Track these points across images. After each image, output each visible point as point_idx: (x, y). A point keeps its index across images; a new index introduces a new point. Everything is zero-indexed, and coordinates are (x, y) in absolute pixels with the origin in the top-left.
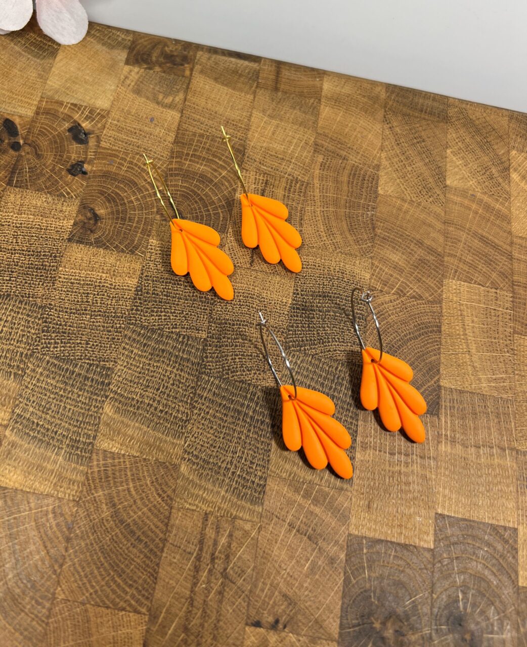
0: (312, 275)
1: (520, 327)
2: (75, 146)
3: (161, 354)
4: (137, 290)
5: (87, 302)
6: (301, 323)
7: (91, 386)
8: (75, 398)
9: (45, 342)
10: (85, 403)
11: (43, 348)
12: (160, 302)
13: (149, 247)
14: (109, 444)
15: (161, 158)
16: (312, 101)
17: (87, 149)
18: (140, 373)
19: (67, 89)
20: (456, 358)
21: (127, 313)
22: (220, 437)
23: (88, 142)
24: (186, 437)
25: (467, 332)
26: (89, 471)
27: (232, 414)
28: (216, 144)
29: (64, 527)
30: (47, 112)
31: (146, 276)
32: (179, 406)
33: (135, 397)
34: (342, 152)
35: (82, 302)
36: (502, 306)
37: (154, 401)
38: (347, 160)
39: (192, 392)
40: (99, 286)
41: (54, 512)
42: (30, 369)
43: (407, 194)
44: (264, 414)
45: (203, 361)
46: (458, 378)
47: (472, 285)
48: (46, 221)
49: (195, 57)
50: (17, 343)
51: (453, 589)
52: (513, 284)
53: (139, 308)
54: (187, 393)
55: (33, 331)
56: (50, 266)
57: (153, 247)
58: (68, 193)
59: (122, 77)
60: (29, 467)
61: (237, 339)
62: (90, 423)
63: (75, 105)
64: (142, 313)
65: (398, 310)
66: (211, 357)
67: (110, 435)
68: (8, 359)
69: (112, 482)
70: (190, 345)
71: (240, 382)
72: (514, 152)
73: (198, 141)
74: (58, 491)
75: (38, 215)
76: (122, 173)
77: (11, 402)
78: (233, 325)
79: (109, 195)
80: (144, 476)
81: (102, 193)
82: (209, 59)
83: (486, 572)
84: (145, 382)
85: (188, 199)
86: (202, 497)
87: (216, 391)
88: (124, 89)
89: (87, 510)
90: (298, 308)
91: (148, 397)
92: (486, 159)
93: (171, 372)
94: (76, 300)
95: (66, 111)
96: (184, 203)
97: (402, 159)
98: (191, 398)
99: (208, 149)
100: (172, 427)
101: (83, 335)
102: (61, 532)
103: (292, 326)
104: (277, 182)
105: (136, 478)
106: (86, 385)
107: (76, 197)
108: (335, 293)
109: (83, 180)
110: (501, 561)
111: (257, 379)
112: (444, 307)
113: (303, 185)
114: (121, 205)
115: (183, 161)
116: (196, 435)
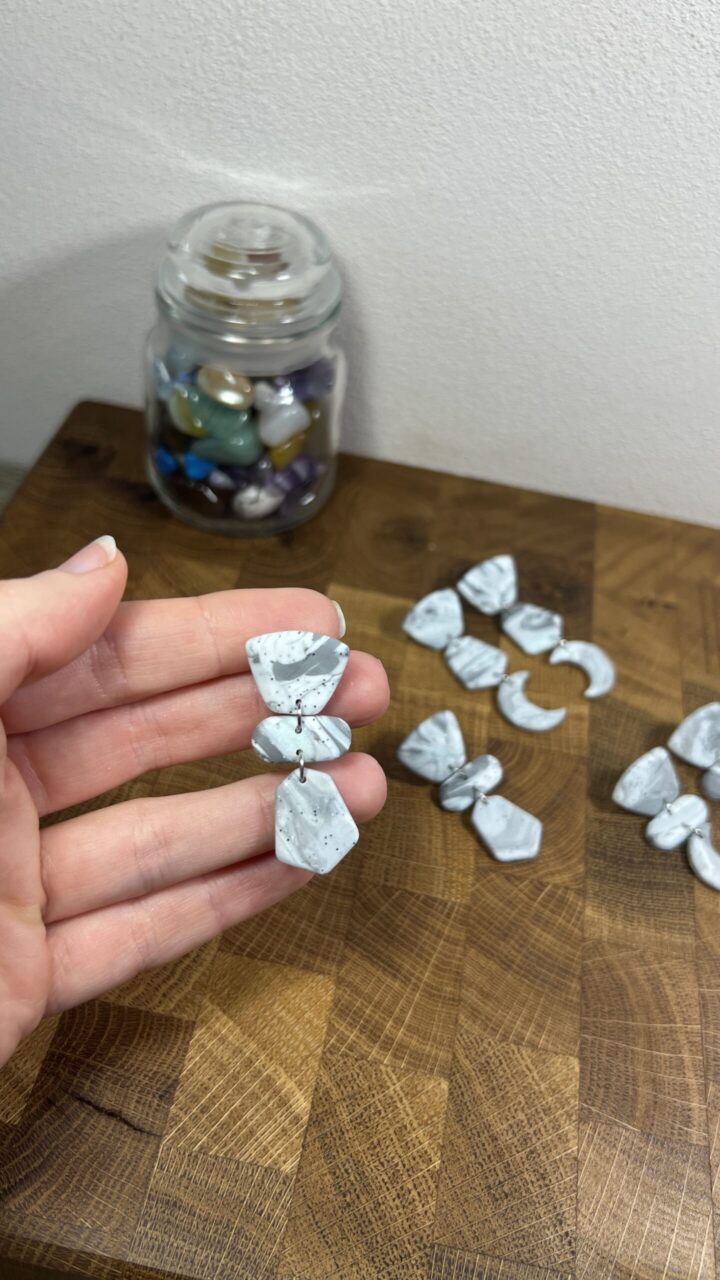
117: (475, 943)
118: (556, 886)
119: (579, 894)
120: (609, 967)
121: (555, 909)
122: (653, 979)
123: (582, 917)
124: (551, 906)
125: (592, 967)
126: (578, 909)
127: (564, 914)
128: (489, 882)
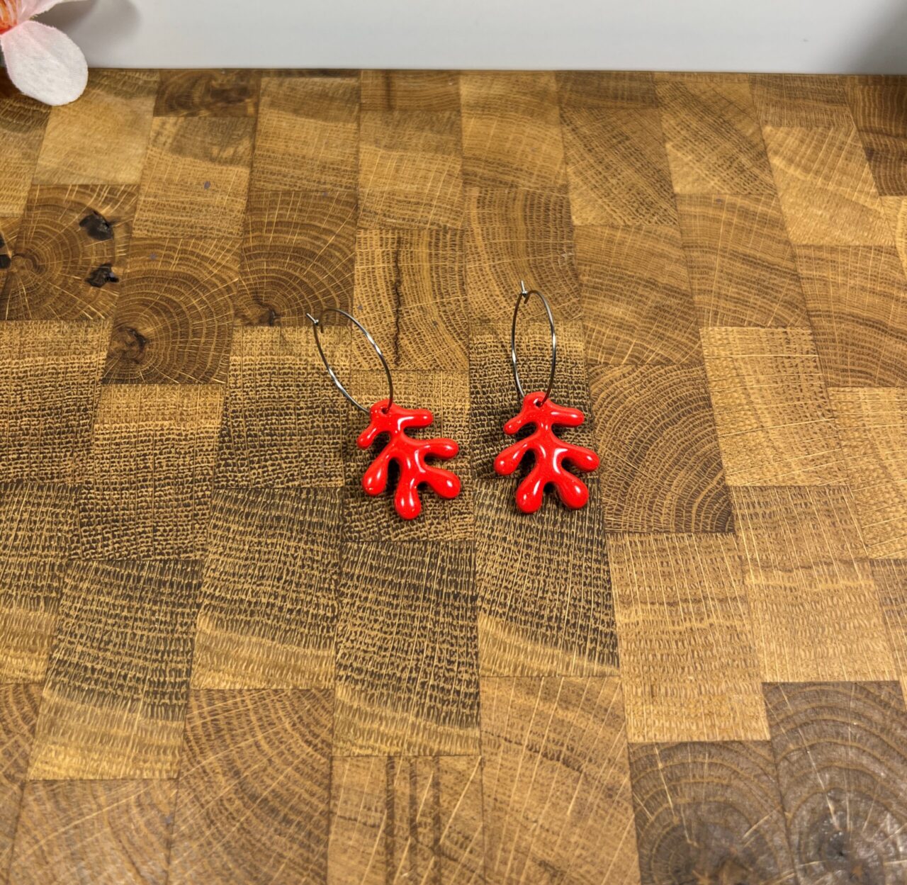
1: (834, 376)
2: (94, 244)
3: (275, 524)
4: (222, 436)
5: (145, 467)
7: (171, 594)
8: (148, 616)
9: (88, 542)
10: (166, 622)
11: (85, 550)
12: (263, 446)
13: (231, 367)
14: (213, 678)
15: (229, 236)
16: (447, 114)
17: (113, 245)
18: (246, 559)
19: (71, 165)
20: (743, 440)
21: (211, 472)
22: (391, 633)
23: (113, 235)
24: (337, 644)
25: (752, 398)
26: (188, 727)
27: (406, 593)
28: (311, 201)
29: (158, 825)
30: (44, 204)
31: (234, 412)
32: (317, 597)
33: (244, 597)
34: (506, 177)
35: (138, 469)
36: (798, 350)
37: (276, 598)
38: (517, 187)
39: (335, 573)
40: (161, 440)
41: (139, 804)
42: (69, 587)
43: (618, 219)
44: (457, 583)
45: (345, 522)
46: (753, 470)
47: (745, 329)
48: (64, 360)
49: (259, 86)
50: (43, 551)
51: (818, 797)
52: (809, 315)
53: (230, 461)
54: (328, 575)
55: (66, 528)
56: (79, 425)
57: (238, 367)
58: (93, 314)
59: (152, 134)
60: (88, 740)
62: (178, 651)
63: (86, 187)
64: (235, 468)
65: (637, 386)
66: (356, 513)
67: (213, 663)
68: (32, 578)
69: (227, 737)
70: (320, 501)
71: (410, 542)
72: (768, 129)
73: (282, 202)
74: (141, 770)
75: (50, 354)
76: (172, 268)
77: (46, 643)
79: (157, 304)
80: (279, 718)
81: (145, 304)
82: (281, 85)
83: (865, 760)
84: (256, 572)
85: (281, 286)
86: (379, 732)
87: (374, 563)
88: (159, 151)
89: (194, 790)
90: (481, 414)
91: (264, 593)
92: (728, 145)
93: (296, 548)
94: (127, 468)
95: (73, 198)
96: (275, 294)
97: (600, 169)
98: (336, 581)
99: (301, 211)
100: (312, 632)
101: (146, 518)
102: (155, 833)
103: (478, 442)
104: (415, 238)
105: (266, 724)
106: (162, 594)
107: (106, 317)
108: (536, 381)
109: (112, 290)
110: (884, 738)
111: (435, 532)
112: (708, 368)
113: (455, 235)
114: (177, 315)
115: (264, 234)
116: (352, 637)
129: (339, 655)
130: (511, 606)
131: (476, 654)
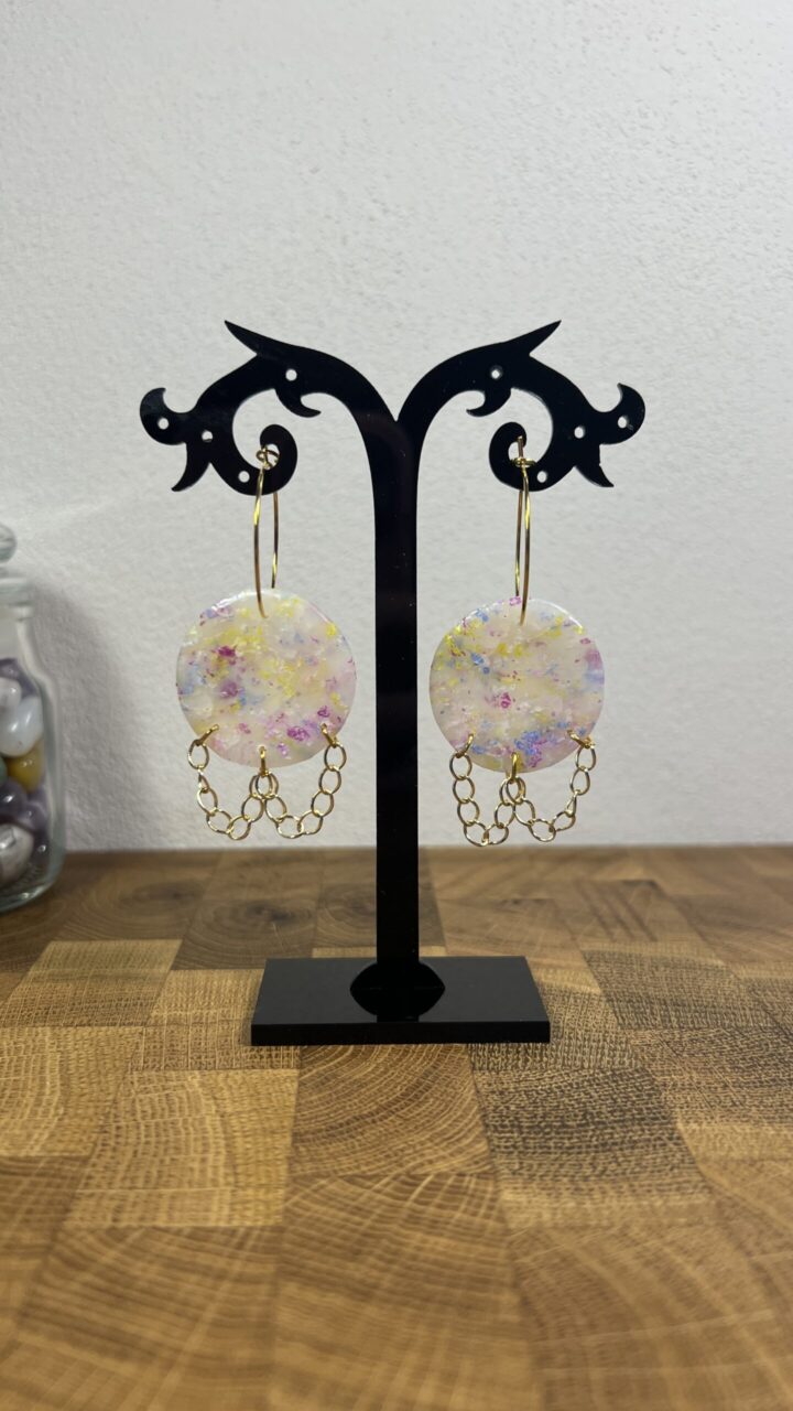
0: (656, 1174)
6: (634, 1102)
39: (772, 1011)
45: (787, 1038)
54: (779, 1010)
61: (751, 1067)
66: (778, 1043)
78: (774, 1080)
87: (733, 1016)
103: (650, 1095)
108: (579, 1153)
111: (673, 1034)
116: (727, 983)
117: (294, 1274)
118: (439, 1175)
119: (487, 1179)
120: (567, 1261)
121: (446, 1203)
122: (654, 1261)
123: (497, 1205)
124: (437, 1201)
125: (533, 1265)
126: (488, 1196)
127: (463, 1206)
128: (315, 1191)
129: (732, 976)
130: (568, 997)
131: (595, 977)
